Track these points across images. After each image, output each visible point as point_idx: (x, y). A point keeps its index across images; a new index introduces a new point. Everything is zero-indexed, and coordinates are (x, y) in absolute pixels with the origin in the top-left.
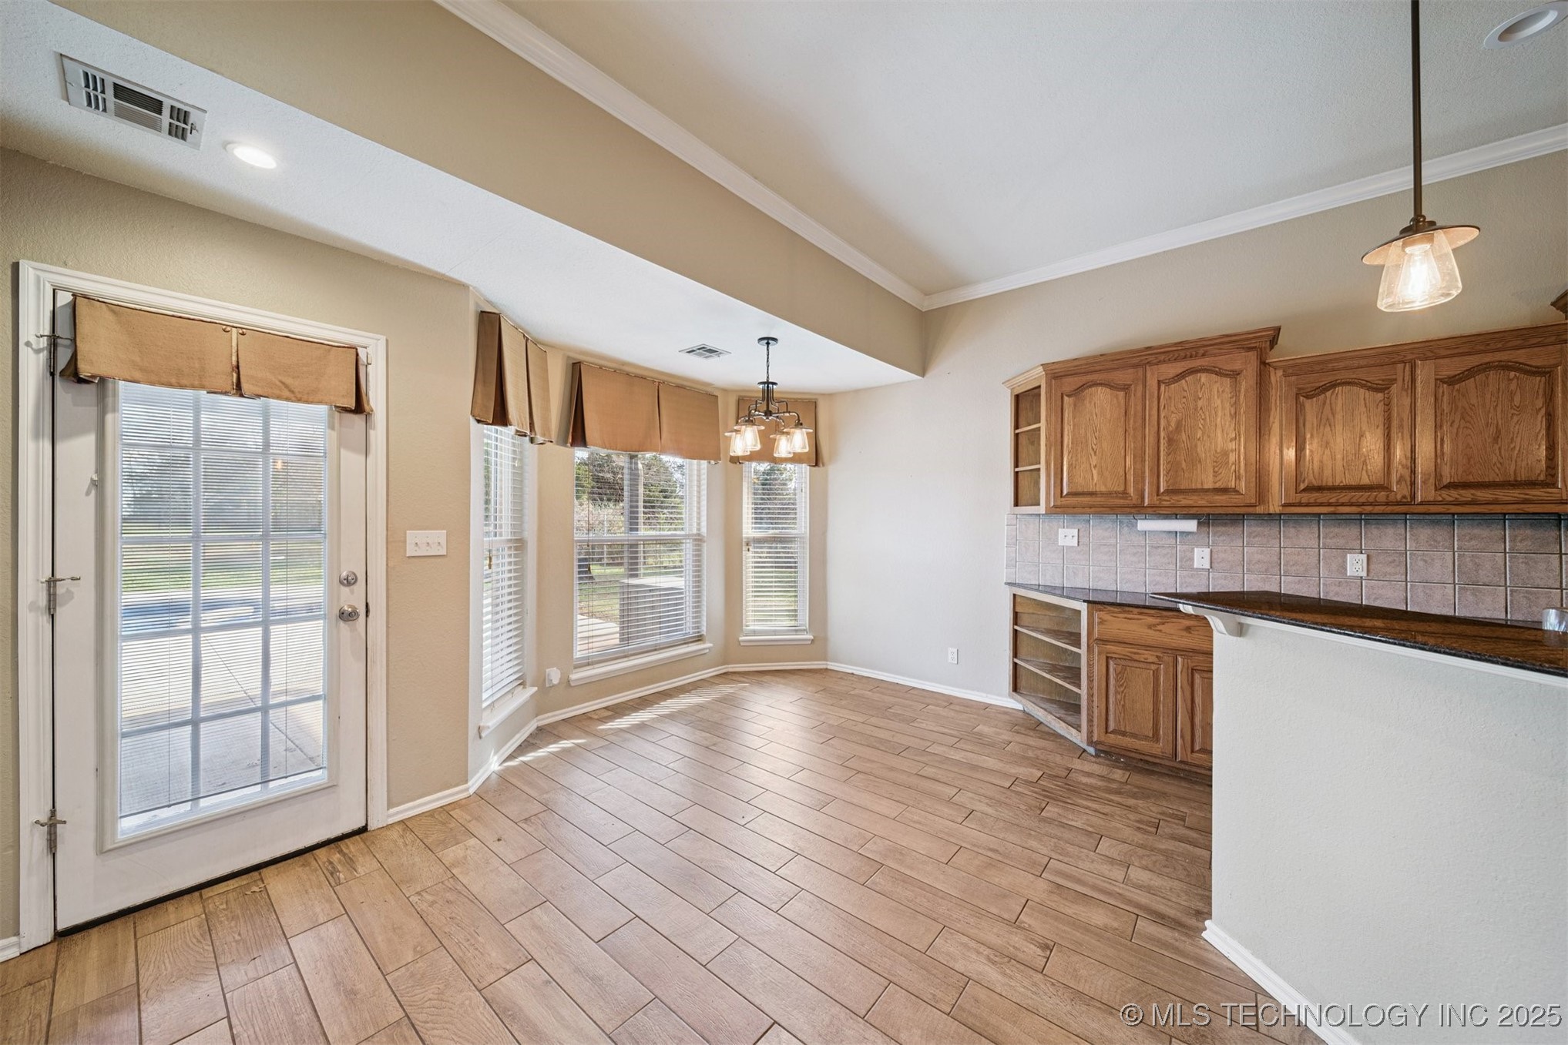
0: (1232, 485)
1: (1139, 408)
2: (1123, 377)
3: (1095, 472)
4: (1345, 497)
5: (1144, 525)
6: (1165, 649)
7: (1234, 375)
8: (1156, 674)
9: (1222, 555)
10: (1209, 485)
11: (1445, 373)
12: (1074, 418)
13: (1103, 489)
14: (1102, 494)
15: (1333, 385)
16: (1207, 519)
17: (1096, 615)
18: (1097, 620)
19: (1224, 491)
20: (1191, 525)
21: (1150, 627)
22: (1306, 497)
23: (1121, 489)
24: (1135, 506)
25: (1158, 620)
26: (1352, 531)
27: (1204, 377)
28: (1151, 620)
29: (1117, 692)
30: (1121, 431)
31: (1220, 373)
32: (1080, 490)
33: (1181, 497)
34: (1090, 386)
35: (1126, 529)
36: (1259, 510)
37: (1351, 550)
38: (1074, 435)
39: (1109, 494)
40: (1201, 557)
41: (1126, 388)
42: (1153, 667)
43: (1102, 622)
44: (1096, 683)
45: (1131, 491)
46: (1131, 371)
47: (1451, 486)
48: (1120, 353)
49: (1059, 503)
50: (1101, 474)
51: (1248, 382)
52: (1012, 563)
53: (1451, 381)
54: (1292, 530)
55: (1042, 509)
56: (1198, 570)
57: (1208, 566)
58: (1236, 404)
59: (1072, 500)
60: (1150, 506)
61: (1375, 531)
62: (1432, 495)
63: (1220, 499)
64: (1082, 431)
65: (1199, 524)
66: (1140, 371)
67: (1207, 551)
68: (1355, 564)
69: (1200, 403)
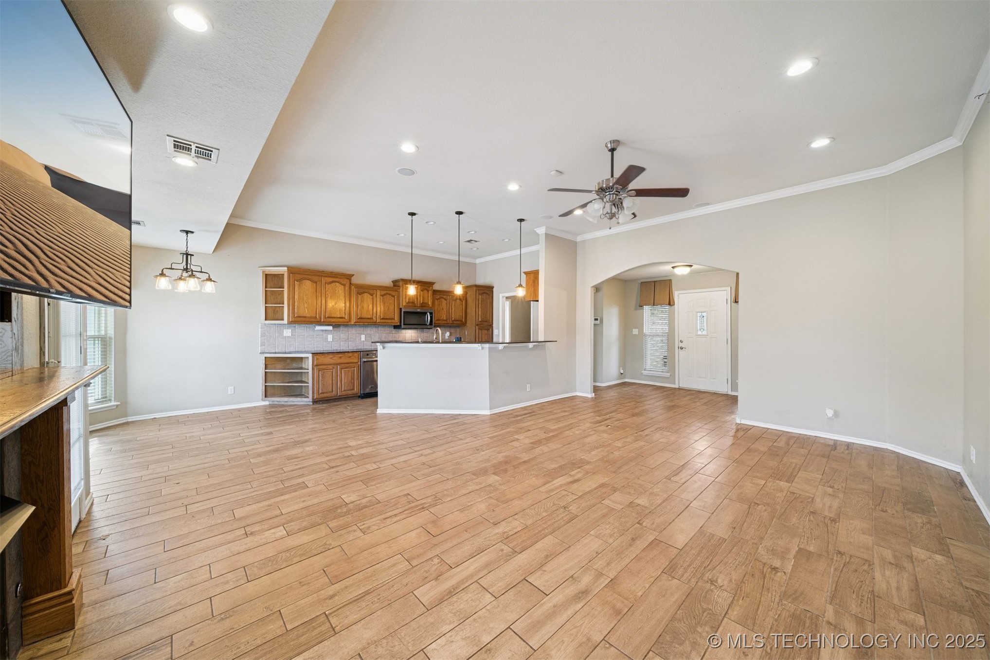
0: (344, 316)
1: (320, 290)
2: (315, 278)
3: (306, 309)
4: (366, 321)
5: (318, 328)
6: (334, 364)
7: (344, 285)
8: (332, 372)
9: (335, 337)
10: (339, 316)
11: (382, 294)
12: (299, 289)
13: (309, 316)
14: (309, 317)
15: (364, 293)
16: (336, 326)
17: (315, 357)
18: (315, 359)
19: (342, 318)
20: (330, 328)
21: (331, 358)
22: (359, 321)
23: (314, 316)
24: (319, 322)
25: (333, 356)
26: (362, 329)
27: (337, 284)
28: (331, 356)
29: (322, 381)
30: (315, 296)
31: (341, 284)
32: (301, 315)
33: (331, 319)
34: (305, 279)
35: (308, 330)
36: (349, 323)
37: (362, 334)
38: (299, 295)
39: (311, 317)
40: (330, 338)
41: (316, 283)
42: (332, 370)
43: (317, 359)
44: (315, 380)
45: (318, 317)
46: (317, 277)
47: (382, 319)
48: (316, 271)
49: (293, 320)
50: (308, 310)
51: (347, 288)
52: (263, 344)
53: (382, 296)
54: (351, 329)
55: (285, 321)
56: (330, 342)
57: (332, 340)
58: (345, 293)
59: (299, 319)
60: (323, 322)
61: (366, 329)
62: (380, 321)
63: (341, 320)
64: (302, 295)
65: (333, 328)
66: (320, 278)
67: (332, 336)
68: (363, 337)
69: (336, 292)
